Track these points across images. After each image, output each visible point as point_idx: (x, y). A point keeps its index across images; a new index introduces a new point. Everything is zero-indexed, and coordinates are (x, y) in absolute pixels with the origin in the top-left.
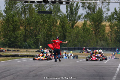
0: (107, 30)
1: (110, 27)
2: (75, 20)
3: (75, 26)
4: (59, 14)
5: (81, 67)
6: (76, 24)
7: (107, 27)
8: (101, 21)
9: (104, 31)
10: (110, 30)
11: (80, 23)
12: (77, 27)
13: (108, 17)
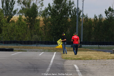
0: (42, 24)
1: (44, 21)
2: (11, 14)
3: (10, 21)
5: (16, 60)
6: (12, 19)
7: (41, 21)
8: (36, 16)
9: (38, 25)
10: (44, 24)
11: (16, 17)
12: (13, 21)
13: (43, 12)
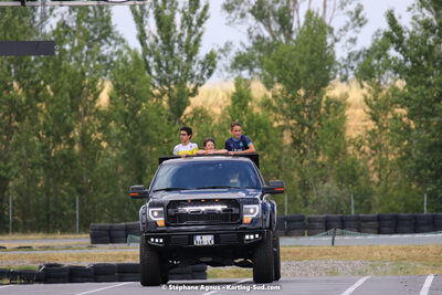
0: (357, 122)
1: (371, 106)
2: (189, 76)
3: (188, 110)
4: (106, 50)
6: (195, 102)
7: (356, 107)
8: (325, 82)
9: (338, 130)
10: (371, 125)
11: (214, 93)
12: (201, 115)
13: (361, 60)
